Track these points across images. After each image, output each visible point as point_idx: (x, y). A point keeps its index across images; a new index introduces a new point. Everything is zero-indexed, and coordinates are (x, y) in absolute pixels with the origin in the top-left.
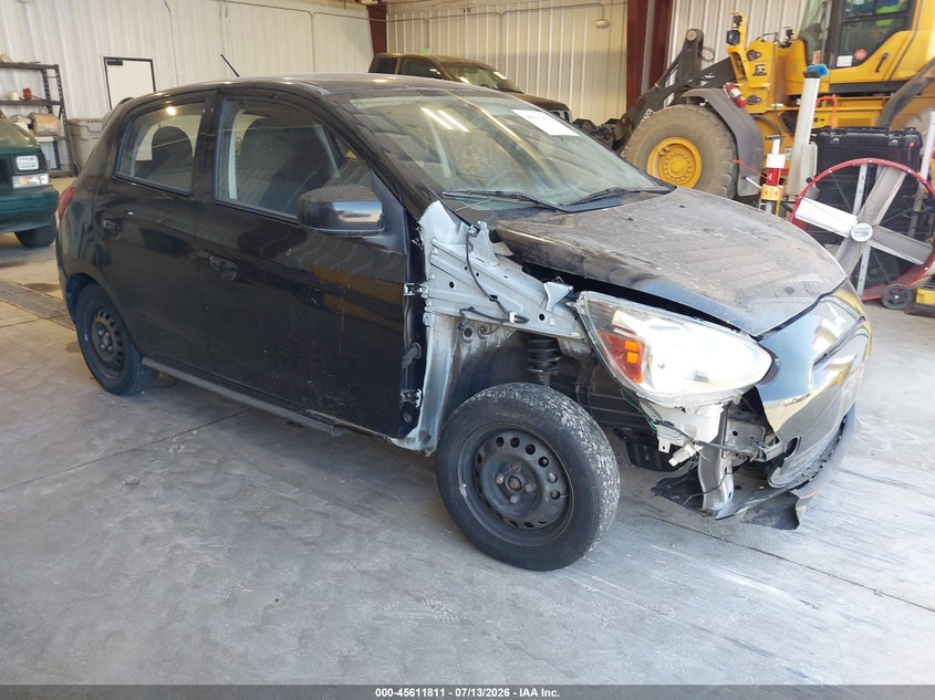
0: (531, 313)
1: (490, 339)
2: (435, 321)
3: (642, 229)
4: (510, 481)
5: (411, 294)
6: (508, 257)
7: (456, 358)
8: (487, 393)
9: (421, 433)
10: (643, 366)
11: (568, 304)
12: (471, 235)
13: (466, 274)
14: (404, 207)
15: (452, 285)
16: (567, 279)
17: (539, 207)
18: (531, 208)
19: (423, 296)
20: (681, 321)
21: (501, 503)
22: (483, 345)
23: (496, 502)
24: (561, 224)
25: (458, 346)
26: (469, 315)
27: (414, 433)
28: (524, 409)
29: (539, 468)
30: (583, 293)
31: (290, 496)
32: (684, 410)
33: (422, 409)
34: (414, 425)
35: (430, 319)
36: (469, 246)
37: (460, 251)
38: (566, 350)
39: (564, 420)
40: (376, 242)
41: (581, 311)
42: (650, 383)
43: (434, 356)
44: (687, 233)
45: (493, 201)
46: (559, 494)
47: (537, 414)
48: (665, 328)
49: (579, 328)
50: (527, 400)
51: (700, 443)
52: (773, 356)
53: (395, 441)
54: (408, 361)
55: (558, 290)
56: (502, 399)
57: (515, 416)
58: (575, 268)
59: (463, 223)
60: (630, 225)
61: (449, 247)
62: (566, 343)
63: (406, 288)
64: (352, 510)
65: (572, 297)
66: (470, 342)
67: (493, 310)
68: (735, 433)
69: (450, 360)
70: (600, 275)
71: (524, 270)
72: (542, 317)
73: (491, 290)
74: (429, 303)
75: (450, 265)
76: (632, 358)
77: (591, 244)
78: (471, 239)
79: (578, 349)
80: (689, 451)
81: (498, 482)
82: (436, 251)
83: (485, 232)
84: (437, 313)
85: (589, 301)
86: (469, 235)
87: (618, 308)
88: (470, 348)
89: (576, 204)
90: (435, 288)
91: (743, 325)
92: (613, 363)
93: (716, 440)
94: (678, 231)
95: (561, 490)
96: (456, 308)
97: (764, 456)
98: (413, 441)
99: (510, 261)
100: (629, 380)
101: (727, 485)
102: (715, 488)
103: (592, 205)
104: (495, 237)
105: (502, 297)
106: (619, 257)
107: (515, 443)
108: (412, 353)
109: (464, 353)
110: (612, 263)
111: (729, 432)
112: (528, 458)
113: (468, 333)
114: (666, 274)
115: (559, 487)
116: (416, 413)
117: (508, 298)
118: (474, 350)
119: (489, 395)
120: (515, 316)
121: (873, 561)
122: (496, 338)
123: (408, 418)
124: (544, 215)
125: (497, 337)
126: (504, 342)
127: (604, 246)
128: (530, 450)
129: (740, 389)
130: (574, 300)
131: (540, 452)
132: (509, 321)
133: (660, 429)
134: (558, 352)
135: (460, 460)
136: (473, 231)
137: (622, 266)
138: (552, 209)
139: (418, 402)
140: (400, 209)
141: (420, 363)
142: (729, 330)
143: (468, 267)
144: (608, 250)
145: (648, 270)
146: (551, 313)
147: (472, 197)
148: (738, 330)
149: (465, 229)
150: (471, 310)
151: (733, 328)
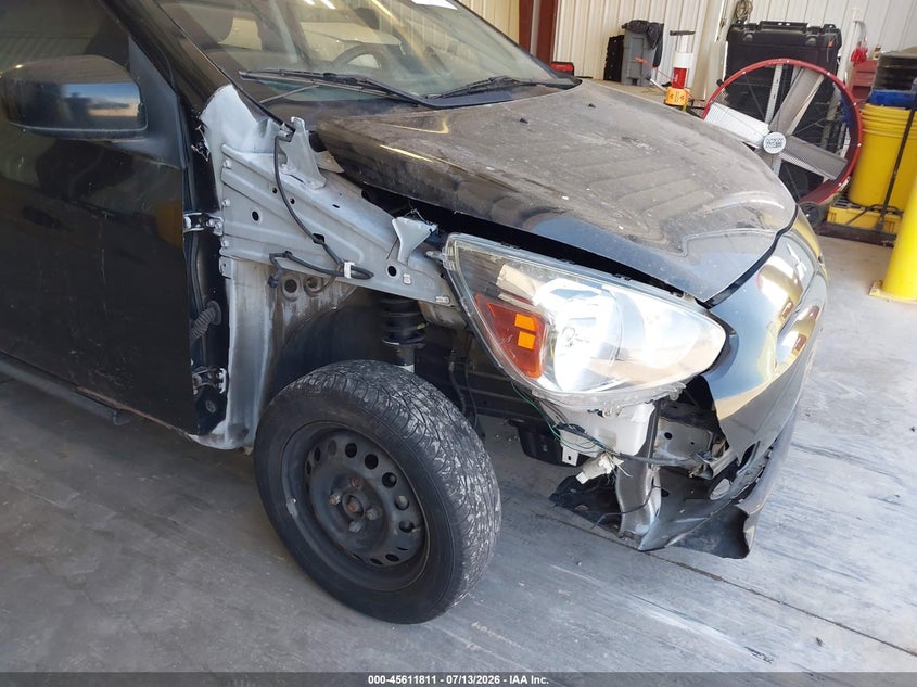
0: (376, 263)
1: (323, 298)
2: (237, 271)
3: (539, 136)
4: (348, 502)
5: (198, 228)
6: (339, 174)
7: (277, 321)
8: (310, 379)
9: (232, 428)
10: (542, 353)
11: (430, 254)
12: (282, 139)
13: (276, 200)
14: (179, 93)
15: (256, 216)
16: (427, 213)
17: (394, 99)
18: (380, 101)
19: (215, 232)
20: (599, 282)
21: (340, 529)
22: (314, 305)
23: (332, 529)
24: (421, 126)
25: (278, 305)
26: (284, 264)
27: (222, 428)
28: (356, 405)
29: (382, 489)
30: (452, 236)
31: (62, 505)
32: (600, 414)
33: (229, 396)
34: (220, 417)
35: (228, 267)
36: (278, 155)
37: (264, 163)
38: (431, 318)
39: (411, 425)
40: (136, 148)
41: (450, 266)
42: (552, 377)
43: (241, 320)
44: (601, 142)
45: (321, 87)
46: (412, 526)
47: (373, 414)
48: (575, 293)
49: (446, 290)
50: (360, 393)
51: (622, 456)
52: (728, 329)
53: (195, 438)
54: (201, 328)
55: (414, 230)
56: (327, 389)
57: (344, 415)
58: (438, 197)
59: (270, 121)
60: (523, 130)
61: (248, 157)
62: (431, 309)
63: (188, 221)
64: (147, 525)
65: (436, 242)
66: (295, 299)
67: (319, 259)
68: (668, 436)
69: (268, 326)
70: (478, 206)
71: (364, 195)
72: (392, 271)
73: (316, 226)
74: (225, 243)
75: (251, 186)
76: (525, 341)
77: (466, 158)
78: (284, 146)
79: (448, 318)
80: (606, 466)
81: (332, 501)
82: (229, 163)
83: (303, 135)
84: (239, 259)
85: (460, 250)
86: (277, 139)
87: (504, 261)
88: (295, 308)
89: (448, 96)
90: (231, 220)
91: (688, 287)
92: (497, 347)
93: (643, 452)
94: (588, 139)
95: (415, 521)
96: (264, 251)
97: (710, 470)
98: (222, 437)
99: (344, 181)
100: (522, 375)
101: (654, 503)
102: (639, 508)
103: (471, 99)
104: (317, 143)
105: (332, 237)
106: (505, 180)
107: (351, 451)
108: (207, 317)
109: (287, 315)
110: (496, 189)
111: (660, 433)
112: (368, 474)
113: (291, 286)
114: (577, 208)
115: (410, 516)
116: (222, 401)
117: (340, 239)
118: (300, 312)
119: (312, 382)
120: (352, 268)
121: (830, 576)
122: (331, 297)
123: (212, 408)
124: (400, 112)
125: (332, 295)
126: (341, 302)
127: (483, 159)
128: (371, 462)
129: (683, 382)
130: (439, 247)
131: (384, 467)
132: (342, 275)
133: (565, 436)
134: (421, 318)
135: (284, 467)
136: (284, 133)
137: (510, 194)
138: (412, 103)
139: (223, 386)
140: (172, 98)
141: (220, 331)
142: (666, 293)
143: (278, 189)
144: (490, 168)
145: (549, 199)
146: (406, 265)
147: (287, 80)
148: (680, 293)
149: (274, 129)
150: (287, 255)
151: (671, 289)
